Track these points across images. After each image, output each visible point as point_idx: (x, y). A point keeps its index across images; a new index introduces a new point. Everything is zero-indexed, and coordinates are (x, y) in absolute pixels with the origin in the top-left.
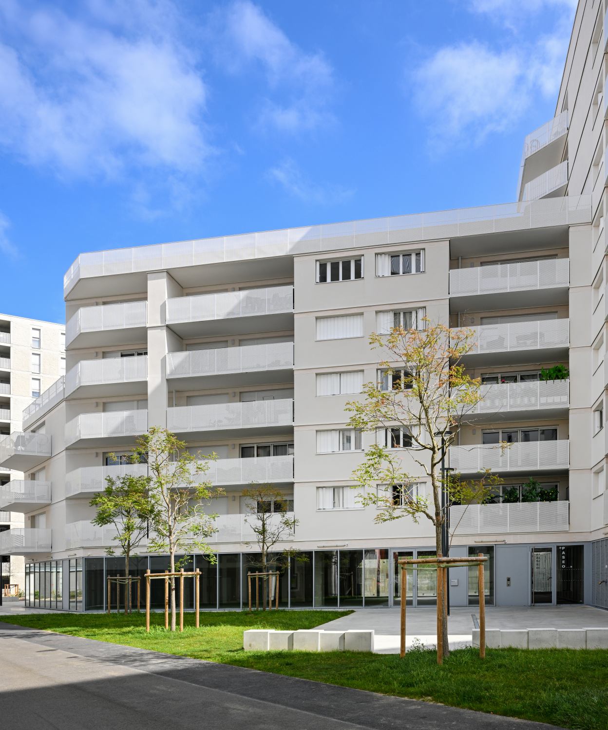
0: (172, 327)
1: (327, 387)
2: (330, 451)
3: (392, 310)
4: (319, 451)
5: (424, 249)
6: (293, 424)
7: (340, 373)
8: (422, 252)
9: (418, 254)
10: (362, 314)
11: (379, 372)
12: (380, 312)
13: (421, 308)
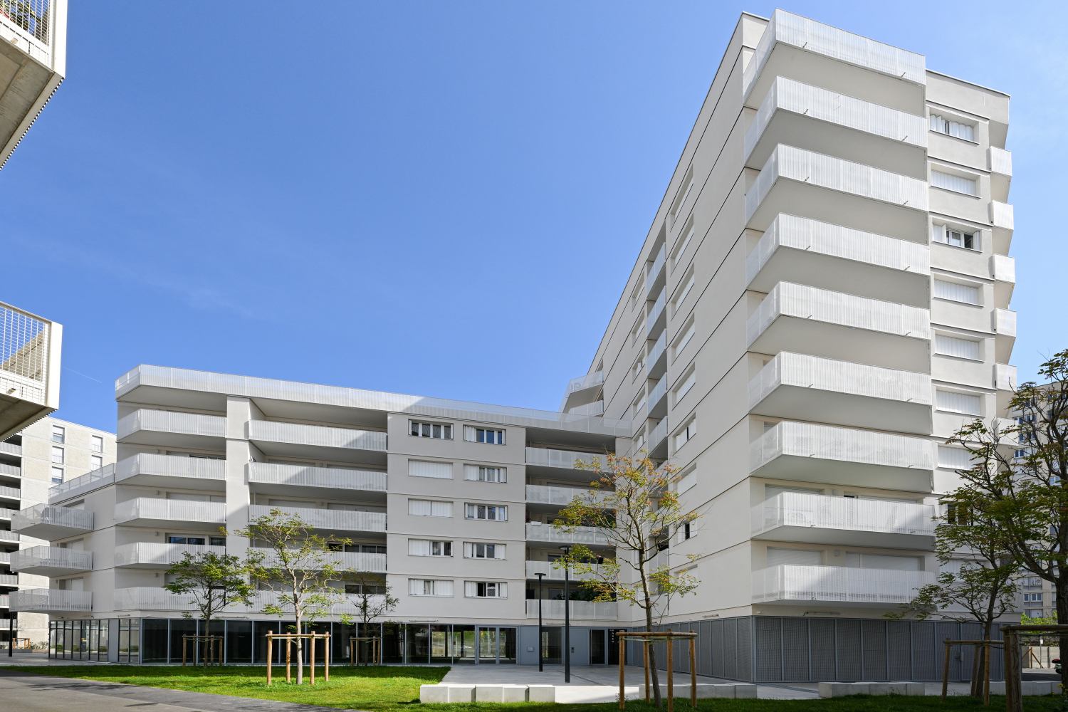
0: (254, 443)
1: (419, 509)
2: (421, 554)
3: (478, 465)
4: (410, 553)
5: (505, 430)
6: (386, 532)
7: (431, 501)
8: (503, 431)
9: (500, 433)
10: (452, 463)
11: (467, 505)
12: (468, 464)
13: (503, 468)
